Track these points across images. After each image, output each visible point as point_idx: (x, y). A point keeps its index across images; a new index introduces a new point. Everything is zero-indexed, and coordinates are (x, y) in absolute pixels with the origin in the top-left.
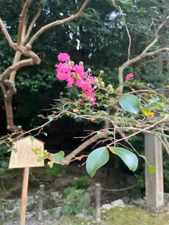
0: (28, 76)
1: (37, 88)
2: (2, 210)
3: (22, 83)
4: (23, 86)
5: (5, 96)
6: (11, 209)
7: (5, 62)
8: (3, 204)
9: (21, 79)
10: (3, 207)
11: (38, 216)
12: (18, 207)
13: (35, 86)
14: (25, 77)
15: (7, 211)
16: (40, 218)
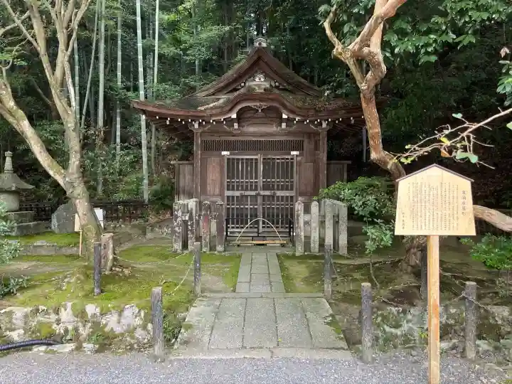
0: (409, 28)
1: (435, 52)
2: (379, 326)
3: (397, 50)
4: (398, 55)
5: (363, 86)
6: (397, 326)
7: (356, 10)
8: (380, 312)
9: (394, 39)
10: (380, 319)
11: (464, 349)
12: (410, 325)
13: (430, 50)
14: (402, 34)
15: (387, 329)
16: (471, 354)
